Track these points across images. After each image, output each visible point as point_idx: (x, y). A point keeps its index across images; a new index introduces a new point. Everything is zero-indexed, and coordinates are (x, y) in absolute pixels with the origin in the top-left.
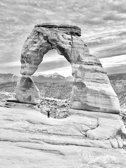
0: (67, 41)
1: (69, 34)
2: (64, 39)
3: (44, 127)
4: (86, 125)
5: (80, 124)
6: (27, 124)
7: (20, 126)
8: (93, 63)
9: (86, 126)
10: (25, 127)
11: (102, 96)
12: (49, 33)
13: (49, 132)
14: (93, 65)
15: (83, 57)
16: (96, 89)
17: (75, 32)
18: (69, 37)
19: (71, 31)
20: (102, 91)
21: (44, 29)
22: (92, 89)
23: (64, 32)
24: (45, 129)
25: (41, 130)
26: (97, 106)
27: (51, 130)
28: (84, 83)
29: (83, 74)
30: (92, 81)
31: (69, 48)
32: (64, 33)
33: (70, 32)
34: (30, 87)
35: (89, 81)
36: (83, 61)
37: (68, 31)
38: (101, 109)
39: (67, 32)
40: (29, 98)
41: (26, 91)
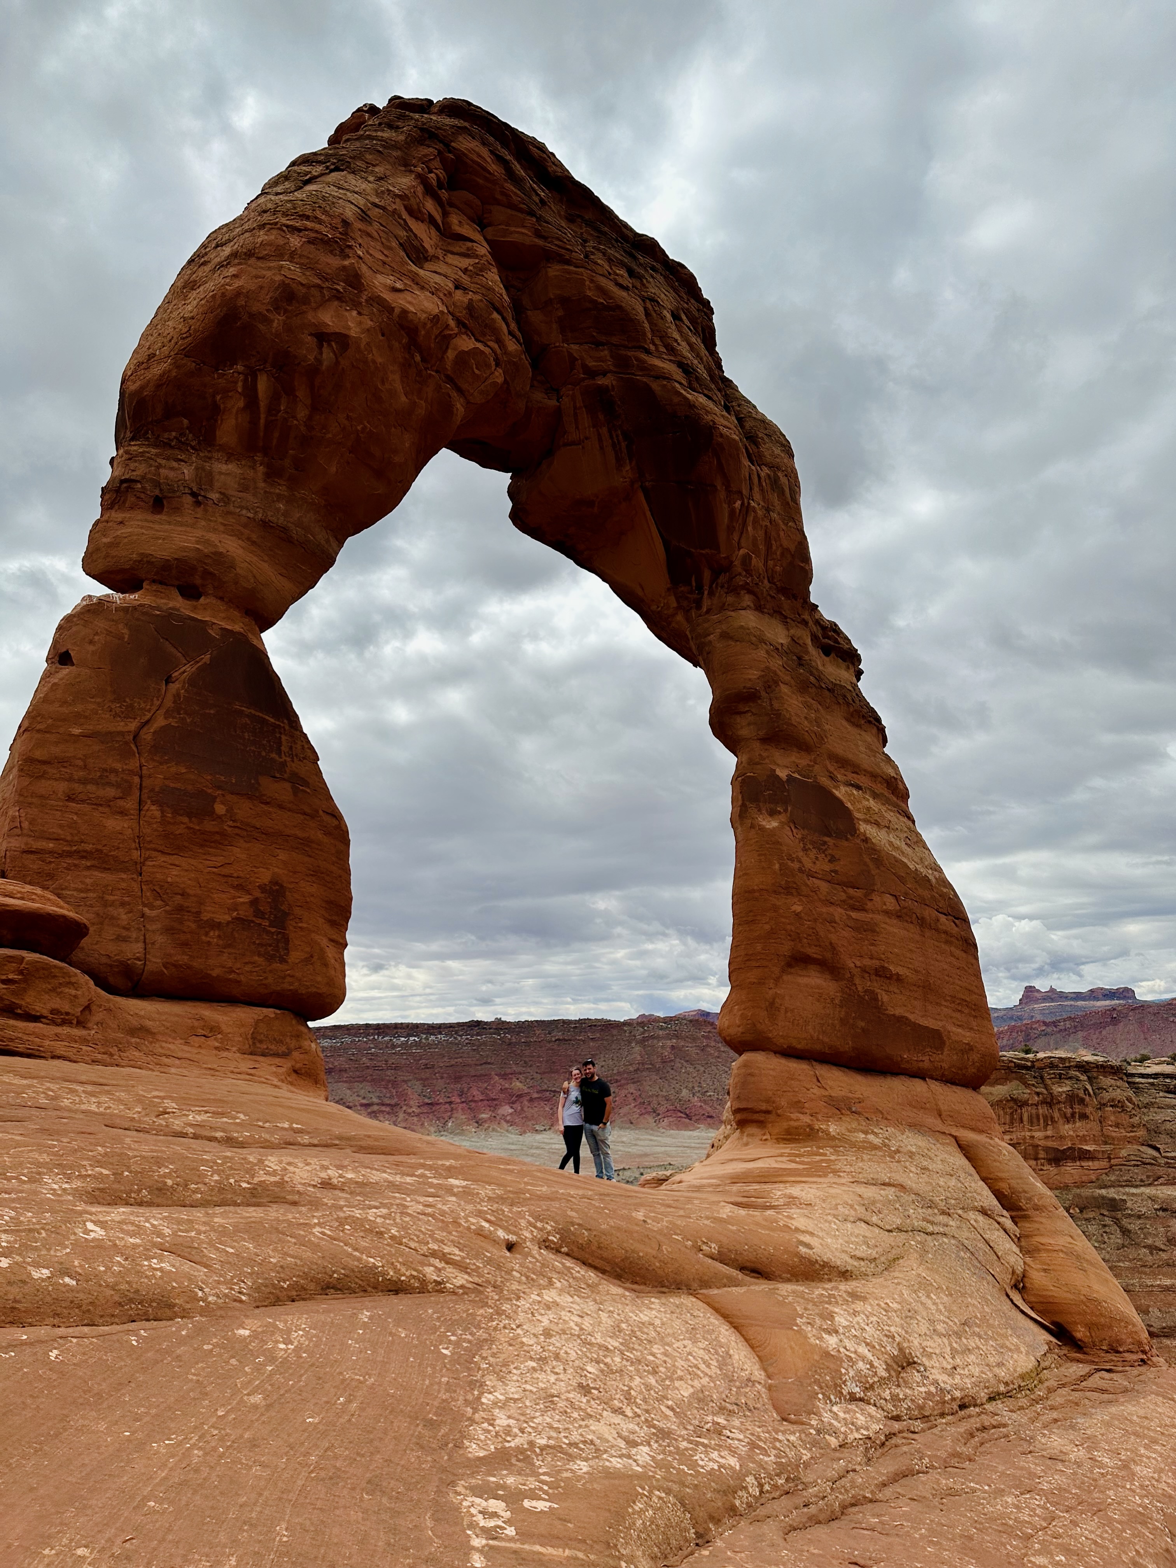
4: (983, 1212)
11: (953, 927)
16: (918, 867)
22: (895, 858)
26: (931, 1023)
28: (837, 793)
29: (813, 715)
34: (267, 770)
35: (858, 787)
38: (946, 1051)
40: (258, 921)
41: (212, 813)
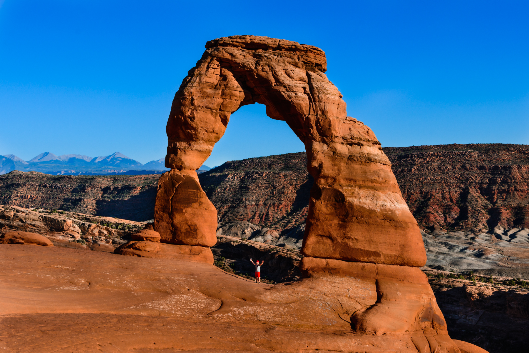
0: (296, 85)
1: (300, 66)
2: (288, 78)
3: (247, 307)
4: (350, 297)
5: (335, 297)
6: (202, 301)
7: (186, 305)
8: (360, 139)
9: (350, 299)
10: (199, 307)
11: (387, 223)
12: (250, 63)
13: (262, 318)
14: (362, 145)
15: (337, 124)
16: (371, 207)
17: (314, 61)
18: (301, 73)
19: (306, 58)
20: (386, 210)
21: (237, 52)
22: (360, 206)
23: (287, 62)
24: (252, 312)
25: (242, 315)
26: (373, 250)
27: (268, 314)
28: (340, 190)
29: (336, 168)
30: (360, 187)
31: (303, 103)
32: (288, 65)
33: (302, 61)
34: (195, 201)
35: (352, 186)
36: (338, 135)
37: (299, 58)
38: (382, 257)
39: (297, 61)
40: (191, 231)
41: (183, 212)
